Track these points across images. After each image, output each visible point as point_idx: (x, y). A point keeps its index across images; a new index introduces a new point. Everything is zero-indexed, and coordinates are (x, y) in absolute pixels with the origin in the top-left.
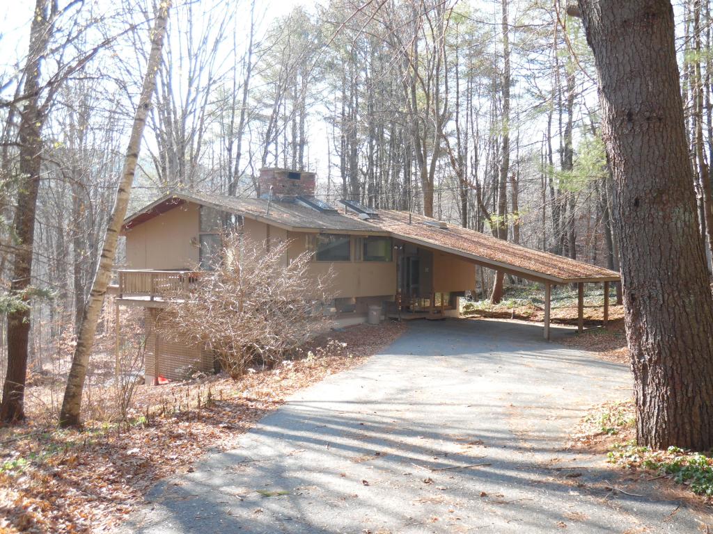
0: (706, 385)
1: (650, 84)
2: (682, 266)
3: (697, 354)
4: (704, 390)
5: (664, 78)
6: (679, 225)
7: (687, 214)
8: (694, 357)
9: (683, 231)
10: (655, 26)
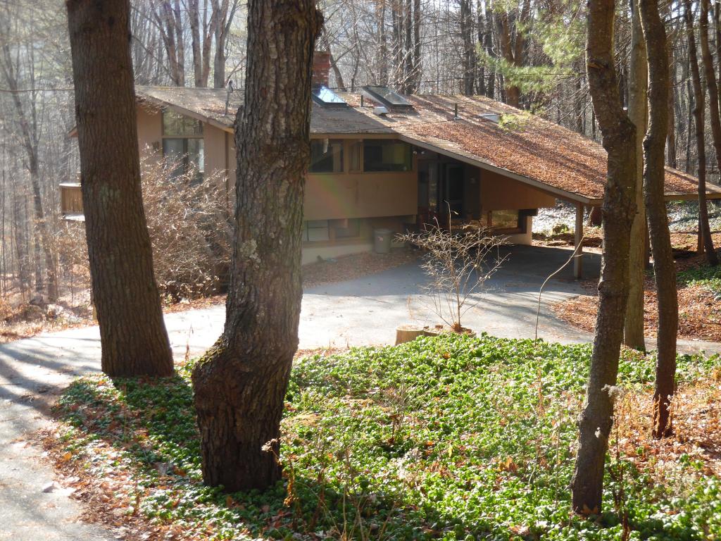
0: (121, 326)
1: (88, 86)
2: (106, 231)
3: (114, 301)
4: (119, 329)
5: (98, 80)
6: (104, 200)
7: (112, 191)
8: (111, 304)
9: (108, 204)
10: (92, 39)
